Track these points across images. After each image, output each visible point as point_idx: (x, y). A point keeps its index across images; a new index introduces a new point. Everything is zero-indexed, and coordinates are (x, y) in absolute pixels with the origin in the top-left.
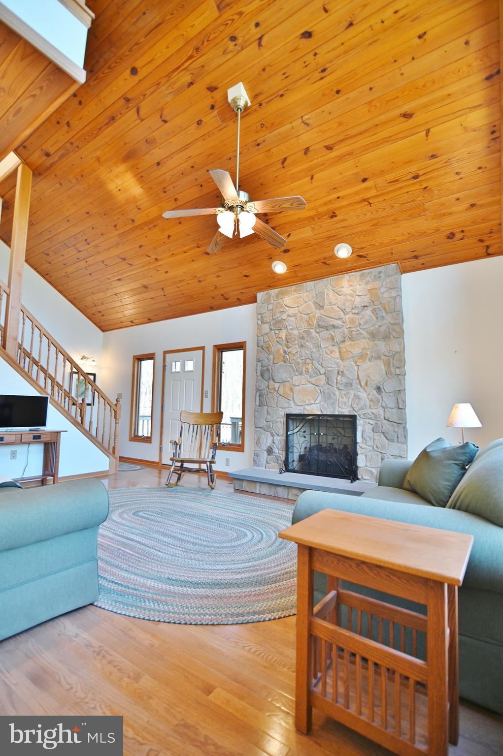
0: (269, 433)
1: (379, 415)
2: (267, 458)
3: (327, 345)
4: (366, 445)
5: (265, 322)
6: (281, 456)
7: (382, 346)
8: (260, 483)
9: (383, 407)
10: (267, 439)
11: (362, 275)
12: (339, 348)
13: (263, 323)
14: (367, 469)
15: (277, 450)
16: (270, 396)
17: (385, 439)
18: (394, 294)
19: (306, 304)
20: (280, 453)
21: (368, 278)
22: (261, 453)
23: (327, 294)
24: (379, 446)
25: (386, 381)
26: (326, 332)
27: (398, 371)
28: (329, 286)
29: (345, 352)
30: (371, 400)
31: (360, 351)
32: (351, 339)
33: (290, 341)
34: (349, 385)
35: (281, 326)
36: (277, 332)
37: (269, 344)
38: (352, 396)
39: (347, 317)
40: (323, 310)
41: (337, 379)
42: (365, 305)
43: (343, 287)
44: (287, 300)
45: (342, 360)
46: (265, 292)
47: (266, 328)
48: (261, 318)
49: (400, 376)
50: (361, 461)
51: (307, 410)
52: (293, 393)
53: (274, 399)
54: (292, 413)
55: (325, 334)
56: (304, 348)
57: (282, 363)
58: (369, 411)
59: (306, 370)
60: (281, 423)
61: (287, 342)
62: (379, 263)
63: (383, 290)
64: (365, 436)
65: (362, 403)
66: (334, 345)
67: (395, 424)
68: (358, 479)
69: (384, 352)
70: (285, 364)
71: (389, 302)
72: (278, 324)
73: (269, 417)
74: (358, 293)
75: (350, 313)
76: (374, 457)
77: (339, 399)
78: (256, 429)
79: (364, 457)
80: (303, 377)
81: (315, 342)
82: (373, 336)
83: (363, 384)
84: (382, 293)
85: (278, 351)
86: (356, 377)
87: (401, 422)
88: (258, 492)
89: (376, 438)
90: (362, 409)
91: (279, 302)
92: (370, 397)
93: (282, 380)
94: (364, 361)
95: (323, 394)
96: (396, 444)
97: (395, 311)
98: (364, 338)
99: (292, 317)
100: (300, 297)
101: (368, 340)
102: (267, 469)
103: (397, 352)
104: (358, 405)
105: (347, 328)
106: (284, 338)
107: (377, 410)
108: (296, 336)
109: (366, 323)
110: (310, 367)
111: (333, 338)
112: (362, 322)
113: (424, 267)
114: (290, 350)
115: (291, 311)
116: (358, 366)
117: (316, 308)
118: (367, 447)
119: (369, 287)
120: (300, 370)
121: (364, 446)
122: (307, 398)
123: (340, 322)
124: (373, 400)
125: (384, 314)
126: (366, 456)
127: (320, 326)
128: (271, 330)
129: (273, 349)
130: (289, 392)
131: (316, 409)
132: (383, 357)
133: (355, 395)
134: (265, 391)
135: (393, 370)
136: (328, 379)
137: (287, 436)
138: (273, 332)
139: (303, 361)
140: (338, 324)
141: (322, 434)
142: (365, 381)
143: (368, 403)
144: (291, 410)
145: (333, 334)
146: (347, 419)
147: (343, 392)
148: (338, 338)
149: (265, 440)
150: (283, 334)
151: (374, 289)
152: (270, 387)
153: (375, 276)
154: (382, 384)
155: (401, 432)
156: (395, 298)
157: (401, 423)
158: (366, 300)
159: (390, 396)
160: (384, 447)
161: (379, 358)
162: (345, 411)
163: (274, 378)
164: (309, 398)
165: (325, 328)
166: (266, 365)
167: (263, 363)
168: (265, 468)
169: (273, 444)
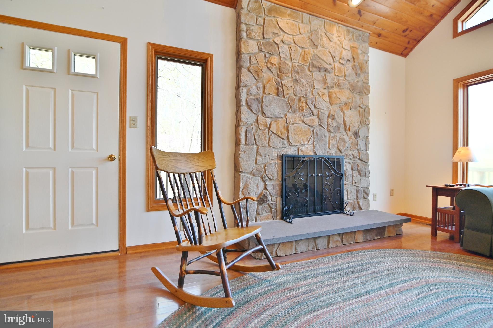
0: (260, 179)
1: (356, 156)
2: (258, 207)
3: (319, 87)
5: (253, 37)
6: (276, 203)
7: (358, 99)
9: (358, 150)
10: (258, 186)
12: (329, 92)
13: (249, 37)
14: (348, 202)
15: (270, 196)
16: (259, 132)
17: (359, 175)
18: (366, 58)
19: (300, 36)
20: (272, 199)
21: (351, 36)
23: (321, 36)
24: (356, 181)
25: (360, 128)
26: (319, 73)
27: (366, 122)
28: (323, 27)
29: (335, 98)
30: (351, 144)
31: (345, 99)
32: (339, 86)
33: (283, 71)
34: (337, 128)
35: (273, 50)
36: (267, 55)
37: (259, 68)
38: (338, 139)
39: (336, 64)
40: (317, 50)
41: (328, 122)
42: (349, 59)
43: (333, 35)
44: (281, 22)
45: (331, 105)
47: (253, 45)
48: (246, 30)
49: (368, 126)
51: (302, 151)
52: (288, 132)
53: (266, 136)
54: (286, 154)
55: (318, 75)
56: (298, 84)
57: (275, 95)
58: (350, 152)
59: (300, 108)
60: (274, 165)
61: (280, 72)
62: (361, 27)
63: (360, 51)
64: (347, 174)
66: (325, 88)
67: (364, 163)
69: (360, 104)
70: (278, 97)
71: (364, 64)
72: (270, 47)
73: (259, 159)
74: (344, 46)
76: (352, 190)
77: (329, 141)
78: (242, 174)
79: (347, 192)
80: (297, 115)
81: (310, 81)
82: (353, 88)
83: (347, 129)
84: (359, 54)
85: (269, 80)
86: (342, 122)
89: (355, 175)
90: (345, 151)
91: (272, 21)
92: (351, 141)
93: (275, 115)
94: (348, 109)
95: (315, 135)
96: (364, 179)
98: (347, 88)
99: (286, 44)
100: (296, 26)
101: (349, 91)
103: (367, 106)
104: (344, 147)
105: (335, 75)
106: (276, 66)
107: (355, 152)
108: (289, 67)
109: (349, 75)
110: (304, 106)
111: (324, 81)
112: (346, 73)
114: (283, 82)
115: (285, 37)
116: (344, 112)
117: (311, 45)
118: (348, 183)
119: (352, 44)
120: (295, 107)
121: (346, 182)
122: (301, 138)
124: (353, 143)
125: (360, 72)
126: (347, 190)
127: (313, 65)
128: (260, 50)
129: (263, 75)
130: (283, 130)
131: (310, 150)
132: (359, 108)
133: (340, 138)
135: (364, 120)
136: (321, 120)
137: (283, 180)
138: (263, 54)
139: (297, 98)
140: (328, 68)
142: (349, 126)
143: (350, 146)
144: (286, 150)
145: (325, 77)
147: (332, 135)
148: (329, 82)
149: (255, 187)
150: (275, 61)
151: (354, 48)
152: (261, 122)
153: (356, 37)
154: (358, 130)
155: (367, 168)
156: (366, 62)
157: (367, 162)
158: (349, 55)
159: (362, 140)
160: (358, 182)
161: (356, 108)
162: (333, 153)
163: (264, 112)
164: (303, 138)
165: (318, 69)
166: (254, 93)
167: (249, 89)
168: (256, 221)
169: (266, 191)
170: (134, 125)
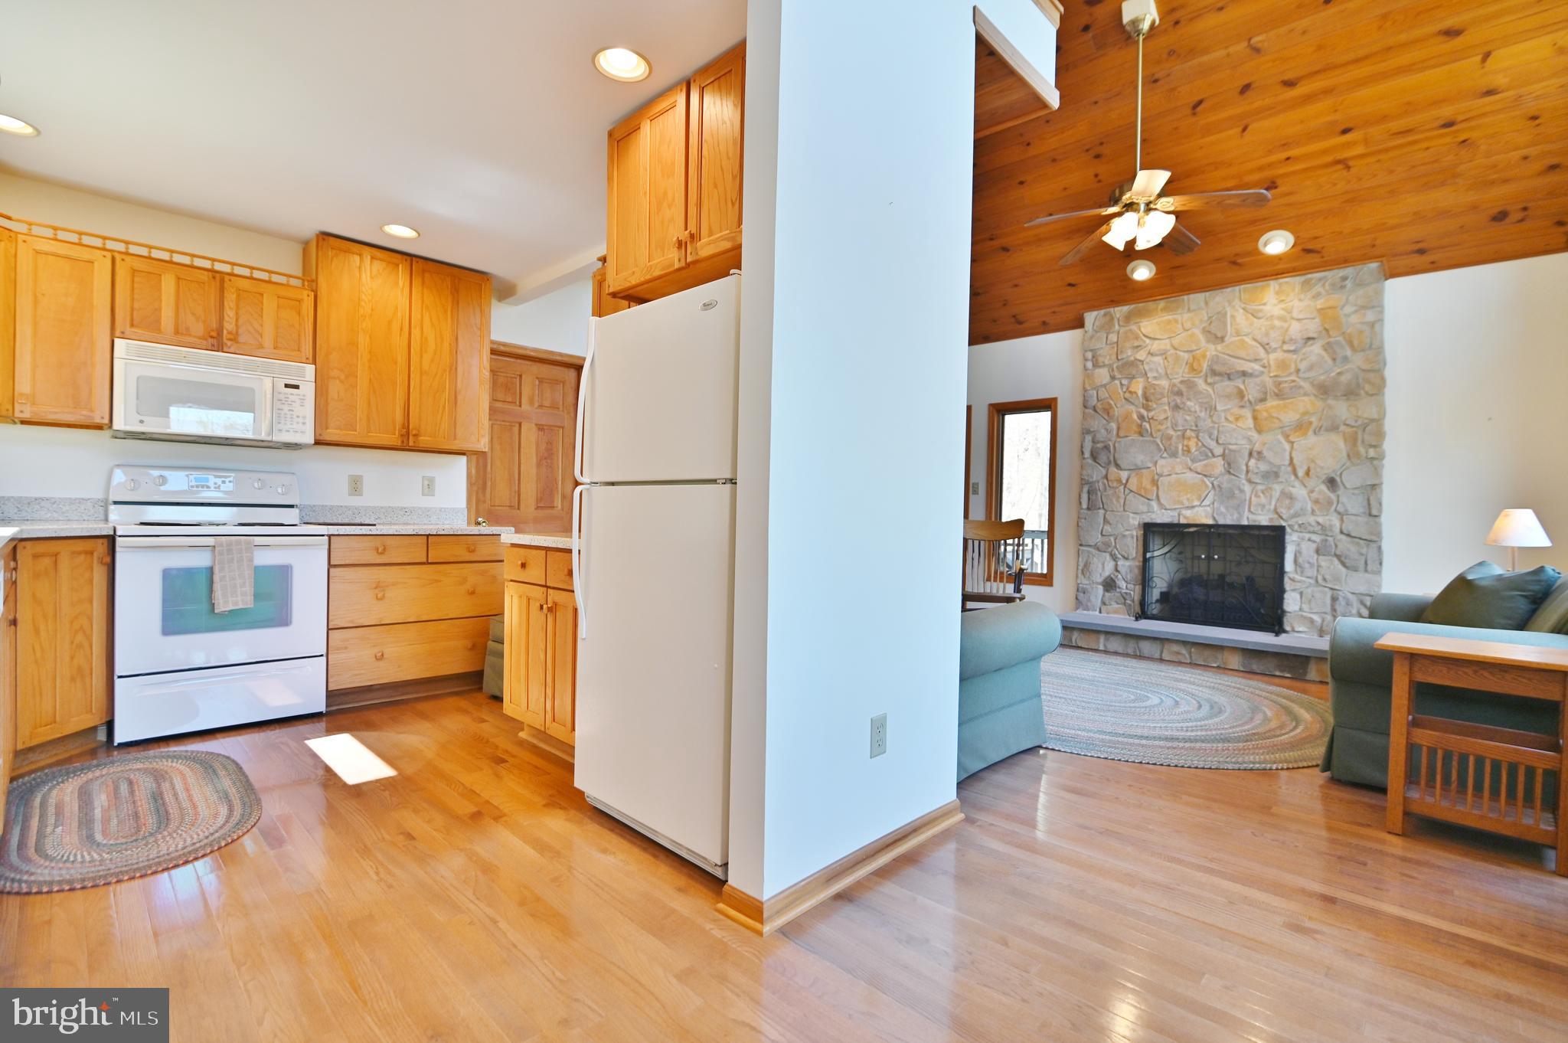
0: (1108, 556)
1: (1331, 526)
2: (1104, 596)
3: (1229, 407)
4: (1301, 576)
5: (1101, 364)
6: (1132, 593)
7: (1342, 410)
8: (1107, 633)
9: (1339, 513)
10: (1103, 565)
11: (1306, 283)
12: (1254, 411)
13: (1096, 365)
14: (1302, 616)
15: (1123, 582)
16: (1110, 492)
17: (1340, 567)
18: (1370, 316)
19: (1185, 334)
20: (1128, 586)
21: (1318, 288)
22: (1092, 588)
23: (1233, 317)
24: (1328, 577)
25: (1347, 469)
26: (1228, 383)
27: (1372, 453)
28: (1237, 301)
29: (1266, 419)
30: (1316, 502)
31: (1298, 417)
32: (1279, 395)
33: (1152, 398)
34: (1273, 475)
35: (1134, 372)
36: (1125, 382)
37: (1110, 404)
38: (1276, 494)
39: (1272, 356)
40: (1223, 344)
41: (1247, 465)
42: (1311, 335)
43: (1265, 304)
44: (1147, 326)
45: (1259, 431)
46: (1102, 312)
47: (1102, 376)
48: (1093, 357)
49: (1375, 462)
50: (1291, 602)
51: (1185, 517)
52: (1158, 488)
53: (1119, 497)
54: (1154, 521)
55: (1226, 386)
56: (1181, 411)
57: (1136, 437)
58: (1312, 519)
59: (1185, 448)
60: (1132, 537)
61: (1147, 400)
62: (1344, 261)
63: (1348, 309)
64: (1300, 560)
65: (1297, 506)
66: (1242, 407)
67: (1361, 542)
68: (1285, 632)
69: (1346, 419)
70: (1141, 438)
71: (1361, 332)
72: (1129, 369)
73: (1107, 528)
74: (1295, 315)
75: (1279, 350)
76: (1318, 595)
77: (1250, 498)
78: (1081, 548)
79: (1298, 597)
80: (1178, 460)
81: (1205, 401)
82: (1324, 390)
83: (1301, 473)
84: (1345, 315)
85: (1127, 416)
86: (1287, 462)
87: (1374, 538)
88: (1101, 648)
89: (1323, 564)
90: (1296, 515)
91: (1131, 330)
92: (1314, 495)
93: (1136, 465)
94: (1305, 434)
95: (1217, 489)
96: (1361, 575)
97: (1370, 347)
98: (1305, 394)
99: (1156, 355)
100: (1176, 321)
101: (1312, 398)
102: (1102, 615)
103: (1372, 420)
104: (1289, 508)
105: (1271, 377)
106: (1140, 393)
107: (1327, 518)
108: (1164, 388)
109: (1311, 368)
110: (1192, 444)
111: (1241, 395)
112: (1303, 366)
113: (1434, 267)
114: (1151, 414)
115: (1155, 346)
116: (1292, 443)
117: (1208, 341)
118: (1304, 579)
119: (1320, 303)
120: (1173, 448)
121: (1298, 577)
122: (1185, 497)
123: (1256, 367)
124: (1321, 501)
125: (1349, 353)
126: (1301, 594)
127: (1214, 373)
128: (1113, 378)
129: (1117, 412)
130: (1149, 486)
131: (1203, 514)
132: (1342, 428)
133: (1283, 493)
134: (1100, 484)
135: (1362, 450)
136: (1229, 464)
137: (1145, 561)
138: (1117, 382)
139: (1179, 433)
140: (1252, 368)
141: (1216, 557)
142: (1306, 468)
143: (1309, 506)
144: (1153, 516)
145: (1242, 387)
146: (1266, 533)
147: (1260, 487)
148: (1252, 393)
149: (1100, 566)
150: (1138, 386)
151: (1330, 308)
152: (1111, 477)
153: (1333, 285)
154: (1338, 473)
155: (1372, 553)
156: (1372, 325)
157: (1372, 540)
158: (1313, 327)
159: (1353, 494)
160: (1337, 579)
161: (1334, 428)
162: (1264, 520)
163: (1119, 462)
164: (1189, 496)
165: (1226, 376)
166: (1102, 439)
167: (1095, 435)
168: (1100, 612)
169: (1117, 574)
170: (976, 492)
